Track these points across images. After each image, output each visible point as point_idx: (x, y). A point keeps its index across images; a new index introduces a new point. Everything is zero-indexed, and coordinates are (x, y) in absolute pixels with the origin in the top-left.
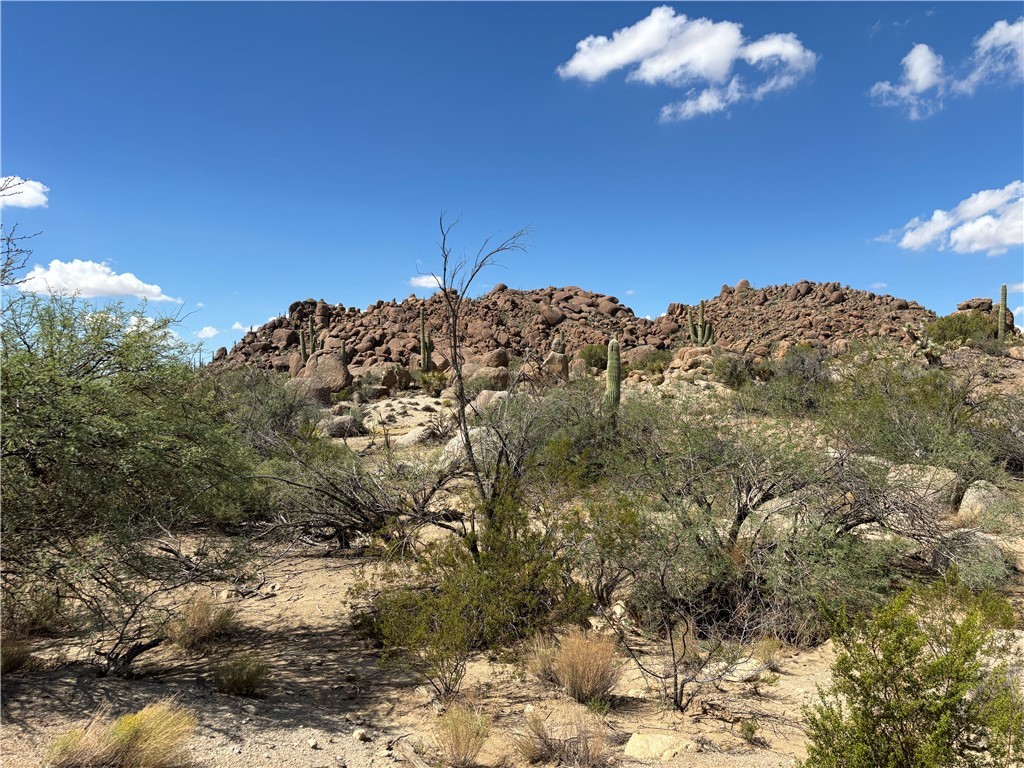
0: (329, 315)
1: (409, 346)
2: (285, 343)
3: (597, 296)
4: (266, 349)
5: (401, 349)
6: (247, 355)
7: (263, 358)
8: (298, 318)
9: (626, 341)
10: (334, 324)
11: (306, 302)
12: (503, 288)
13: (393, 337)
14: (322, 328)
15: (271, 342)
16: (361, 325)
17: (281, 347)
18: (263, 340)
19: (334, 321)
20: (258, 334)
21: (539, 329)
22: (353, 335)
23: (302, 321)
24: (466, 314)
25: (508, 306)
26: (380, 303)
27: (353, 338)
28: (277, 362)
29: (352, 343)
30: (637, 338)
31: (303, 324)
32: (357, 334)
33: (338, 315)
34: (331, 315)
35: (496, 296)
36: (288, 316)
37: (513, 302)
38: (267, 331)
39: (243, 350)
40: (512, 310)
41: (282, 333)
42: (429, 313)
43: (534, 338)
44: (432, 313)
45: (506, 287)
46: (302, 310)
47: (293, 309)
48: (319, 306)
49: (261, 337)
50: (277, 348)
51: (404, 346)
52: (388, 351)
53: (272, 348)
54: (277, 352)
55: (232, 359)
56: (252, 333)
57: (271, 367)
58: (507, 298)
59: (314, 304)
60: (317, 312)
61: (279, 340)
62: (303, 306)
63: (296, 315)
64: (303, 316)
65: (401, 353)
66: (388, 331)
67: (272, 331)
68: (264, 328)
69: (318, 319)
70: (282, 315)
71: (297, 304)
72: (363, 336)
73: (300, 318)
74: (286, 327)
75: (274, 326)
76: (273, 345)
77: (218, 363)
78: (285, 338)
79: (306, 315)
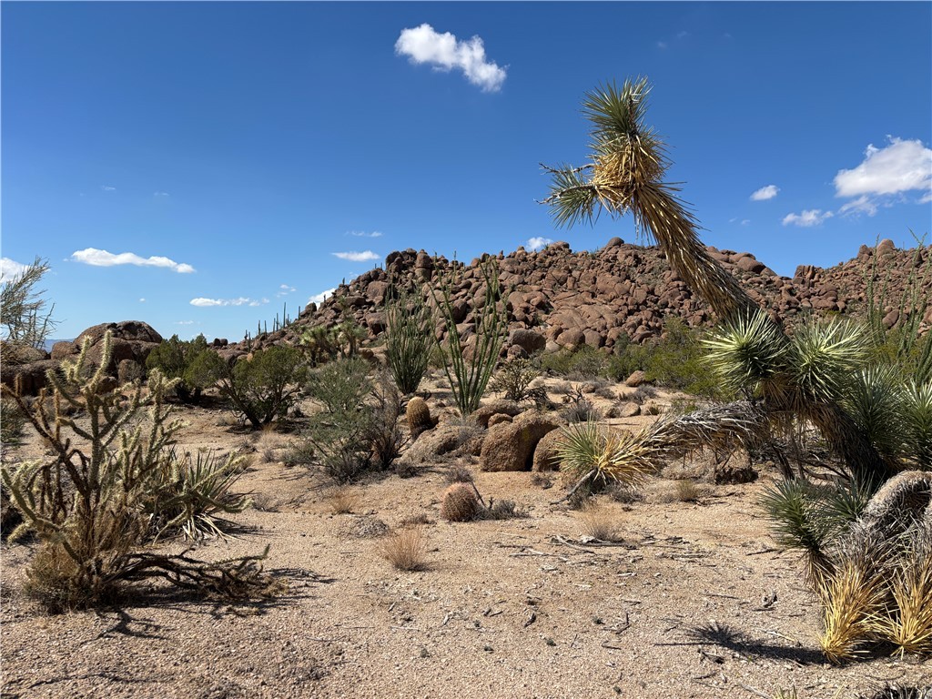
0: (430, 267)
1: (535, 301)
2: (381, 297)
3: (729, 253)
4: (359, 304)
5: (525, 305)
6: (337, 310)
7: (356, 315)
8: (396, 270)
9: (789, 303)
10: (436, 277)
11: (405, 253)
12: (620, 243)
13: (513, 290)
14: (423, 282)
15: (366, 297)
16: (472, 276)
17: (377, 302)
18: (357, 294)
19: (436, 274)
20: (351, 288)
21: (678, 286)
22: (464, 287)
23: (400, 273)
24: (589, 268)
25: (630, 261)
26: (485, 256)
27: (464, 292)
28: (372, 320)
29: (463, 296)
30: (800, 299)
31: (402, 277)
32: (468, 286)
33: (441, 267)
34: (432, 267)
35: (613, 250)
36: (384, 269)
37: (636, 257)
38: (361, 284)
39: (334, 306)
40: (636, 266)
41: (378, 286)
42: (547, 265)
43: (672, 296)
44: (550, 265)
45: (623, 242)
46: (401, 261)
47: (390, 259)
48: (420, 257)
49: (354, 290)
50: (372, 304)
51: (528, 302)
52: (510, 307)
53: (367, 303)
54: (372, 309)
55: (320, 315)
56: (344, 286)
57: (365, 325)
58: (628, 252)
59: (414, 255)
60: (418, 263)
61: (375, 294)
62: (401, 256)
63: (393, 266)
64: (402, 267)
65: (526, 310)
66: (506, 283)
67: (367, 284)
68: (358, 281)
69: (418, 272)
70: (379, 266)
71: (395, 255)
72: (476, 288)
73: (399, 270)
74: (383, 280)
75: (369, 279)
76: (368, 300)
77: (305, 320)
78: (381, 292)
79: (405, 267)
